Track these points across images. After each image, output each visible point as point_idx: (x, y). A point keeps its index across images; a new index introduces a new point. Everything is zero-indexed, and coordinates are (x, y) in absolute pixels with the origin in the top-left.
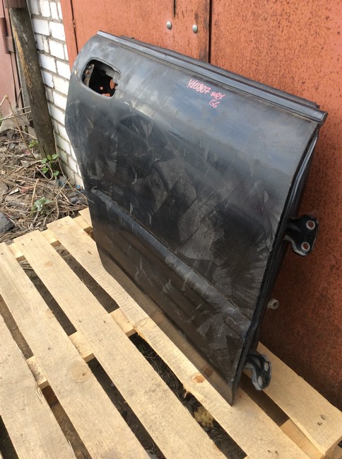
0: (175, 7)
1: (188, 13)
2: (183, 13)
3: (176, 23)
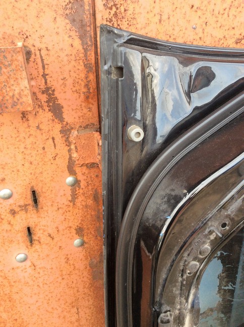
0: (30, 234)
1: (61, 232)
2: (50, 235)
3: (36, 251)
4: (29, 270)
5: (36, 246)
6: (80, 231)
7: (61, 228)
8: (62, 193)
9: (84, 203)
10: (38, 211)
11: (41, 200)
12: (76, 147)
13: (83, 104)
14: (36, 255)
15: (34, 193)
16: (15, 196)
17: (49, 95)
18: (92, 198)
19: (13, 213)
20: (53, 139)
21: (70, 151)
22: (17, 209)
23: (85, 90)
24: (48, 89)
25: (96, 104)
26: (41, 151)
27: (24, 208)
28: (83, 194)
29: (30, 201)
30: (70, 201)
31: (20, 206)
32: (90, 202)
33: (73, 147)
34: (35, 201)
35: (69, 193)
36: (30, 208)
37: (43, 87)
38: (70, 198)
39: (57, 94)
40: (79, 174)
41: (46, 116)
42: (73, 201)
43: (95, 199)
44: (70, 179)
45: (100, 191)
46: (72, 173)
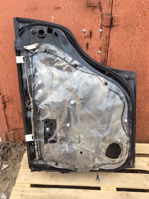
0: (87, 46)
1: (95, 48)
2: (92, 48)
3: (88, 52)
6: (100, 49)
7: (95, 46)
8: (98, 34)
9: (103, 39)
10: (91, 39)
11: (92, 35)
12: (104, 20)
13: (108, 8)
15: (91, 32)
16: (86, 32)
17: (100, 4)
18: (105, 37)
19: (85, 37)
20: (99, 17)
21: (102, 21)
22: (86, 37)
23: (109, 4)
24: (100, 3)
25: (111, 8)
26: (95, 20)
28: (103, 36)
29: (89, 35)
30: (99, 38)
31: (87, 36)
32: (105, 39)
33: (103, 20)
35: (100, 35)
36: (89, 37)
37: (99, 2)
38: (99, 37)
39: (102, 4)
40: (103, 29)
41: (98, 10)
42: (100, 38)
43: (106, 38)
44: (101, 30)
45: (108, 36)
46: (101, 28)
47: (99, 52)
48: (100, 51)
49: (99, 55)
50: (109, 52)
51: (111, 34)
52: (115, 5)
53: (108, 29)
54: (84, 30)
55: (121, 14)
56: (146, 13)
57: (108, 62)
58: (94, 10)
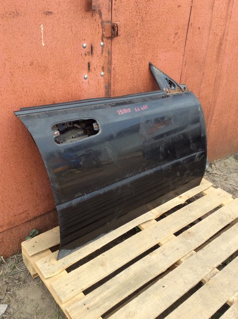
0: (89, 66)
1: (98, 68)
2: (94, 68)
3: (90, 75)
4: (87, 84)
5: (90, 73)
6: (103, 68)
7: (98, 66)
8: (99, 49)
9: (105, 55)
10: (92, 56)
11: (93, 50)
12: (105, 30)
13: (107, 13)
14: (90, 76)
15: (92, 47)
16: (87, 47)
18: (107, 53)
19: (86, 55)
20: (99, 25)
21: (103, 31)
22: (87, 53)
23: (108, 8)
25: (111, 14)
26: (95, 30)
27: (89, 52)
28: (105, 51)
29: (90, 51)
32: (107, 55)
33: (103, 29)
34: (92, 50)
35: (101, 49)
36: (90, 54)
39: (101, 8)
40: (104, 41)
41: (98, 16)
42: (102, 53)
43: (109, 54)
44: (102, 43)
45: (110, 50)
46: (103, 41)
47: (102, 73)
48: (103, 71)
49: (102, 77)
50: (112, 73)
51: (113, 47)
52: (115, 10)
53: (110, 41)
54: (85, 45)
55: (121, 21)
56: (144, 19)
57: (112, 87)
58: (94, 16)
